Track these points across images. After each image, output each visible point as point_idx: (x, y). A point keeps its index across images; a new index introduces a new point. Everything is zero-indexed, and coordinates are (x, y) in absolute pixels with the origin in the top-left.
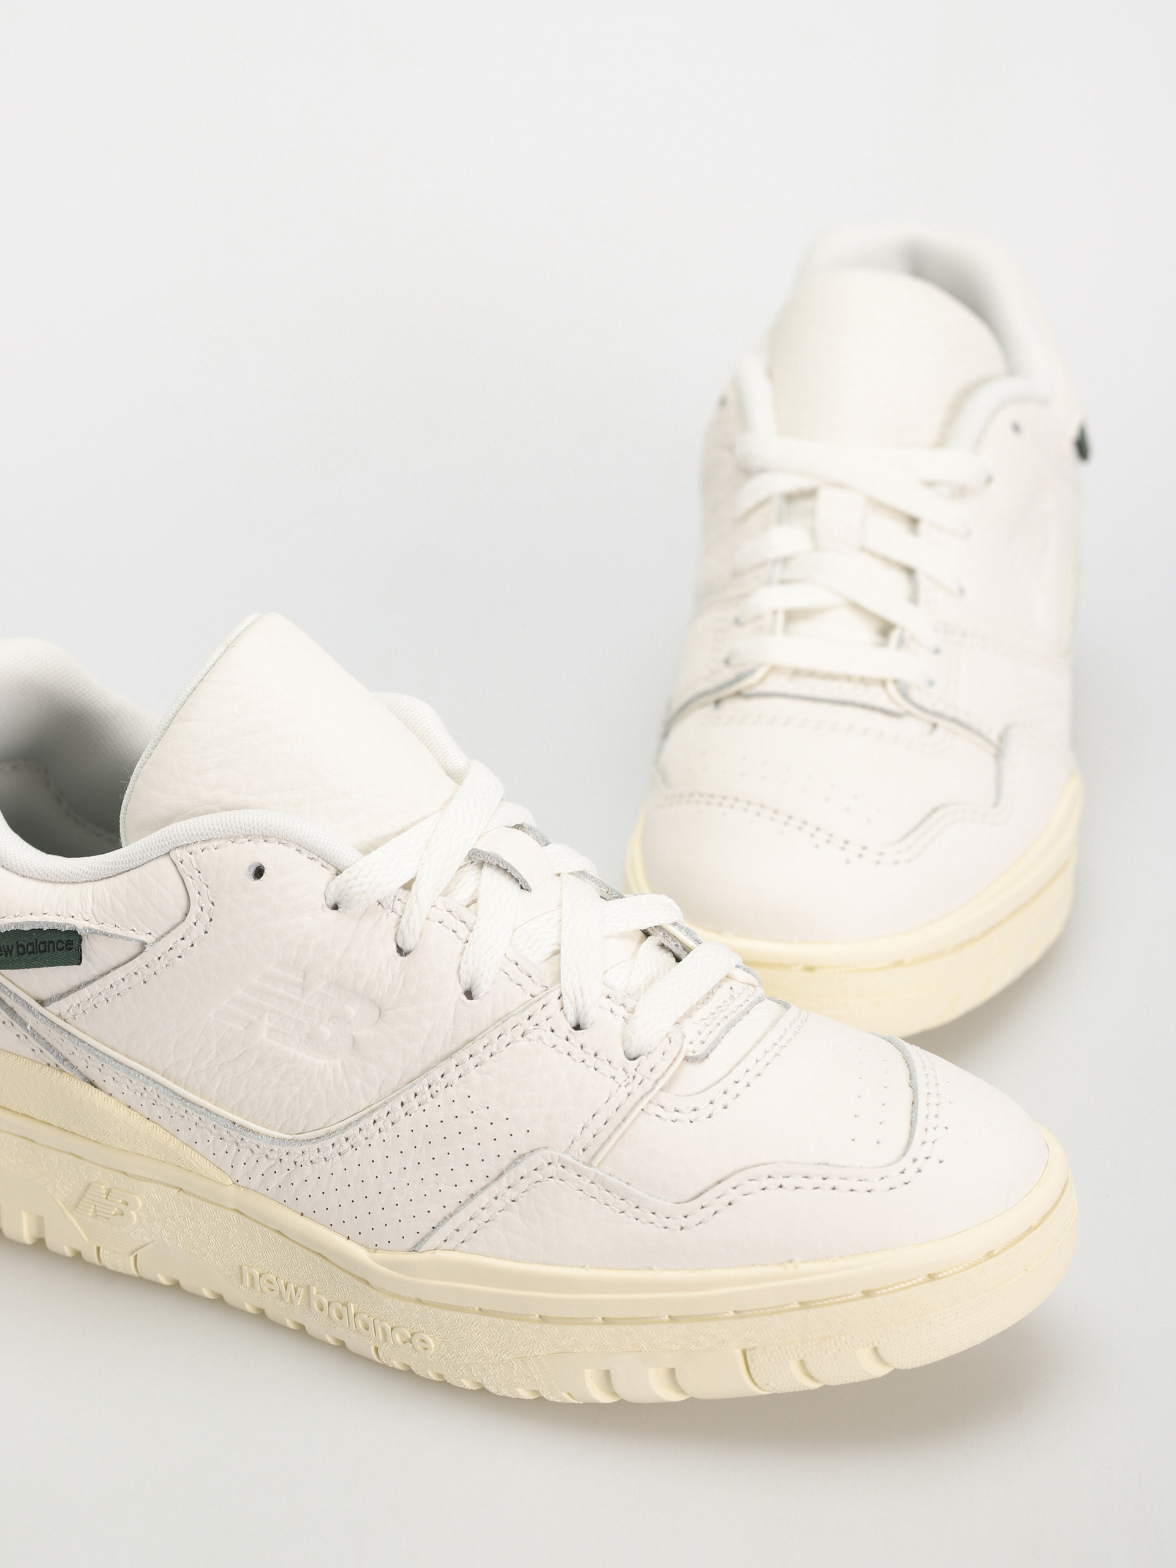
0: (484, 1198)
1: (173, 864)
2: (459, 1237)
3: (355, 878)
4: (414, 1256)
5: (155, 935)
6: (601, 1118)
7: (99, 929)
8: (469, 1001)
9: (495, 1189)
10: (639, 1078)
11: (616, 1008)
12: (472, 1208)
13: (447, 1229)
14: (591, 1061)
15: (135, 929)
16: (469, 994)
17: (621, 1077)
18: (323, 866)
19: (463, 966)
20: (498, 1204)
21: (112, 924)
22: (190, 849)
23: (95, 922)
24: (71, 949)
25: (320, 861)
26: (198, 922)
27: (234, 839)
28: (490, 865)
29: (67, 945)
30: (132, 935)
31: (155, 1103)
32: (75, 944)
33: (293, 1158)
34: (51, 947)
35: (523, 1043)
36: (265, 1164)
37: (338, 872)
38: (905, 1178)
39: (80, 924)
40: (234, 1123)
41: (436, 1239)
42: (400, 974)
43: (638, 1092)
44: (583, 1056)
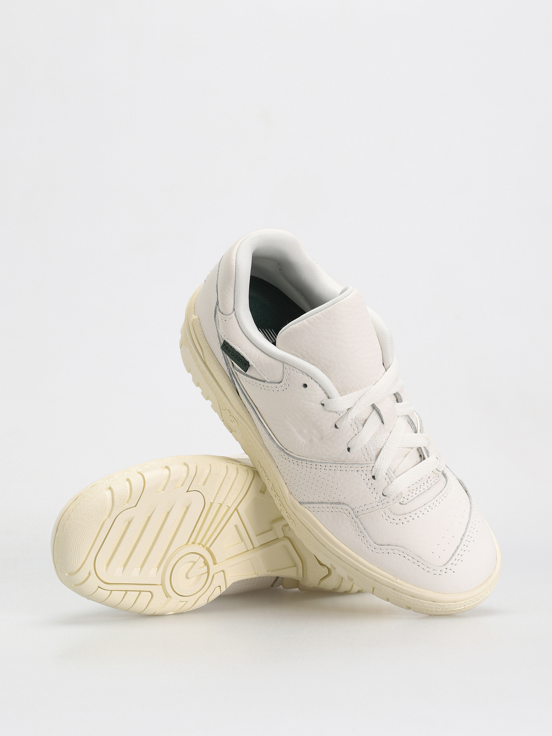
0: (325, 506)
2: (313, 509)
3: (332, 403)
4: (299, 505)
5: (269, 381)
6: (366, 507)
7: (256, 367)
8: (348, 452)
9: (329, 505)
10: (383, 502)
11: (387, 478)
12: (320, 505)
13: (311, 506)
14: (372, 489)
15: (265, 375)
16: (349, 449)
17: (378, 499)
19: (351, 441)
20: (328, 509)
21: (259, 369)
22: (289, 366)
23: (255, 365)
25: (325, 393)
26: (282, 386)
27: (303, 373)
28: (376, 410)
29: (245, 364)
30: (263, 376)
32: (247, 366)
34: (241, 361)
35: (356, 473)
37: (328, 397)
38: (440, 573)
39: (251, 363)
41: (307, 505)
42: (333, 432)
43: (380, 506)
44: (370, 487)
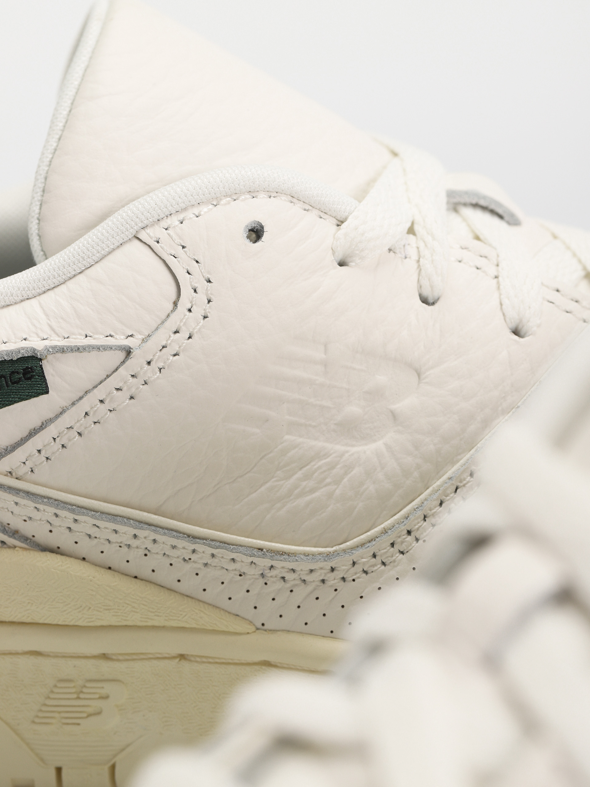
1: (147, 247)
5: (139, 337)
7: (66, 344)
8: (520, 339)
15: (113, 334)
16: (517, 332)
18: (321, 218)
19: (506, 302)
21: (81, 335)
22: (164, 224)
23: (57, 338)
24: (32, 377)
25: (316, 212)
26: (194, 307)
27: (215, 202)
29: (24, 374)
30: (110, 341)
31: (147, 552)
32: (36, 371)
33: (338, 574)
34: (4, 382)
36: (301, 592)
37: (340, 223)
39: (36, 345)
40: (262, 550)
42: (434, 324)
